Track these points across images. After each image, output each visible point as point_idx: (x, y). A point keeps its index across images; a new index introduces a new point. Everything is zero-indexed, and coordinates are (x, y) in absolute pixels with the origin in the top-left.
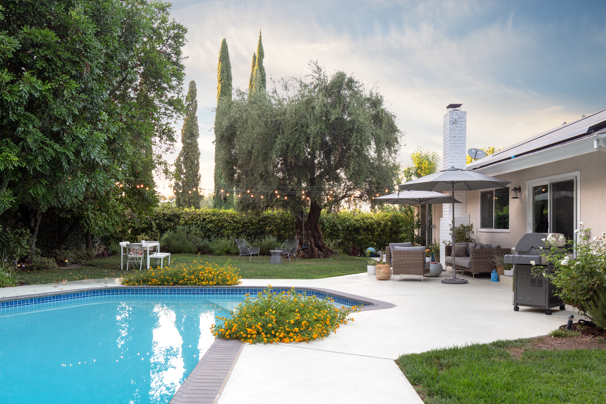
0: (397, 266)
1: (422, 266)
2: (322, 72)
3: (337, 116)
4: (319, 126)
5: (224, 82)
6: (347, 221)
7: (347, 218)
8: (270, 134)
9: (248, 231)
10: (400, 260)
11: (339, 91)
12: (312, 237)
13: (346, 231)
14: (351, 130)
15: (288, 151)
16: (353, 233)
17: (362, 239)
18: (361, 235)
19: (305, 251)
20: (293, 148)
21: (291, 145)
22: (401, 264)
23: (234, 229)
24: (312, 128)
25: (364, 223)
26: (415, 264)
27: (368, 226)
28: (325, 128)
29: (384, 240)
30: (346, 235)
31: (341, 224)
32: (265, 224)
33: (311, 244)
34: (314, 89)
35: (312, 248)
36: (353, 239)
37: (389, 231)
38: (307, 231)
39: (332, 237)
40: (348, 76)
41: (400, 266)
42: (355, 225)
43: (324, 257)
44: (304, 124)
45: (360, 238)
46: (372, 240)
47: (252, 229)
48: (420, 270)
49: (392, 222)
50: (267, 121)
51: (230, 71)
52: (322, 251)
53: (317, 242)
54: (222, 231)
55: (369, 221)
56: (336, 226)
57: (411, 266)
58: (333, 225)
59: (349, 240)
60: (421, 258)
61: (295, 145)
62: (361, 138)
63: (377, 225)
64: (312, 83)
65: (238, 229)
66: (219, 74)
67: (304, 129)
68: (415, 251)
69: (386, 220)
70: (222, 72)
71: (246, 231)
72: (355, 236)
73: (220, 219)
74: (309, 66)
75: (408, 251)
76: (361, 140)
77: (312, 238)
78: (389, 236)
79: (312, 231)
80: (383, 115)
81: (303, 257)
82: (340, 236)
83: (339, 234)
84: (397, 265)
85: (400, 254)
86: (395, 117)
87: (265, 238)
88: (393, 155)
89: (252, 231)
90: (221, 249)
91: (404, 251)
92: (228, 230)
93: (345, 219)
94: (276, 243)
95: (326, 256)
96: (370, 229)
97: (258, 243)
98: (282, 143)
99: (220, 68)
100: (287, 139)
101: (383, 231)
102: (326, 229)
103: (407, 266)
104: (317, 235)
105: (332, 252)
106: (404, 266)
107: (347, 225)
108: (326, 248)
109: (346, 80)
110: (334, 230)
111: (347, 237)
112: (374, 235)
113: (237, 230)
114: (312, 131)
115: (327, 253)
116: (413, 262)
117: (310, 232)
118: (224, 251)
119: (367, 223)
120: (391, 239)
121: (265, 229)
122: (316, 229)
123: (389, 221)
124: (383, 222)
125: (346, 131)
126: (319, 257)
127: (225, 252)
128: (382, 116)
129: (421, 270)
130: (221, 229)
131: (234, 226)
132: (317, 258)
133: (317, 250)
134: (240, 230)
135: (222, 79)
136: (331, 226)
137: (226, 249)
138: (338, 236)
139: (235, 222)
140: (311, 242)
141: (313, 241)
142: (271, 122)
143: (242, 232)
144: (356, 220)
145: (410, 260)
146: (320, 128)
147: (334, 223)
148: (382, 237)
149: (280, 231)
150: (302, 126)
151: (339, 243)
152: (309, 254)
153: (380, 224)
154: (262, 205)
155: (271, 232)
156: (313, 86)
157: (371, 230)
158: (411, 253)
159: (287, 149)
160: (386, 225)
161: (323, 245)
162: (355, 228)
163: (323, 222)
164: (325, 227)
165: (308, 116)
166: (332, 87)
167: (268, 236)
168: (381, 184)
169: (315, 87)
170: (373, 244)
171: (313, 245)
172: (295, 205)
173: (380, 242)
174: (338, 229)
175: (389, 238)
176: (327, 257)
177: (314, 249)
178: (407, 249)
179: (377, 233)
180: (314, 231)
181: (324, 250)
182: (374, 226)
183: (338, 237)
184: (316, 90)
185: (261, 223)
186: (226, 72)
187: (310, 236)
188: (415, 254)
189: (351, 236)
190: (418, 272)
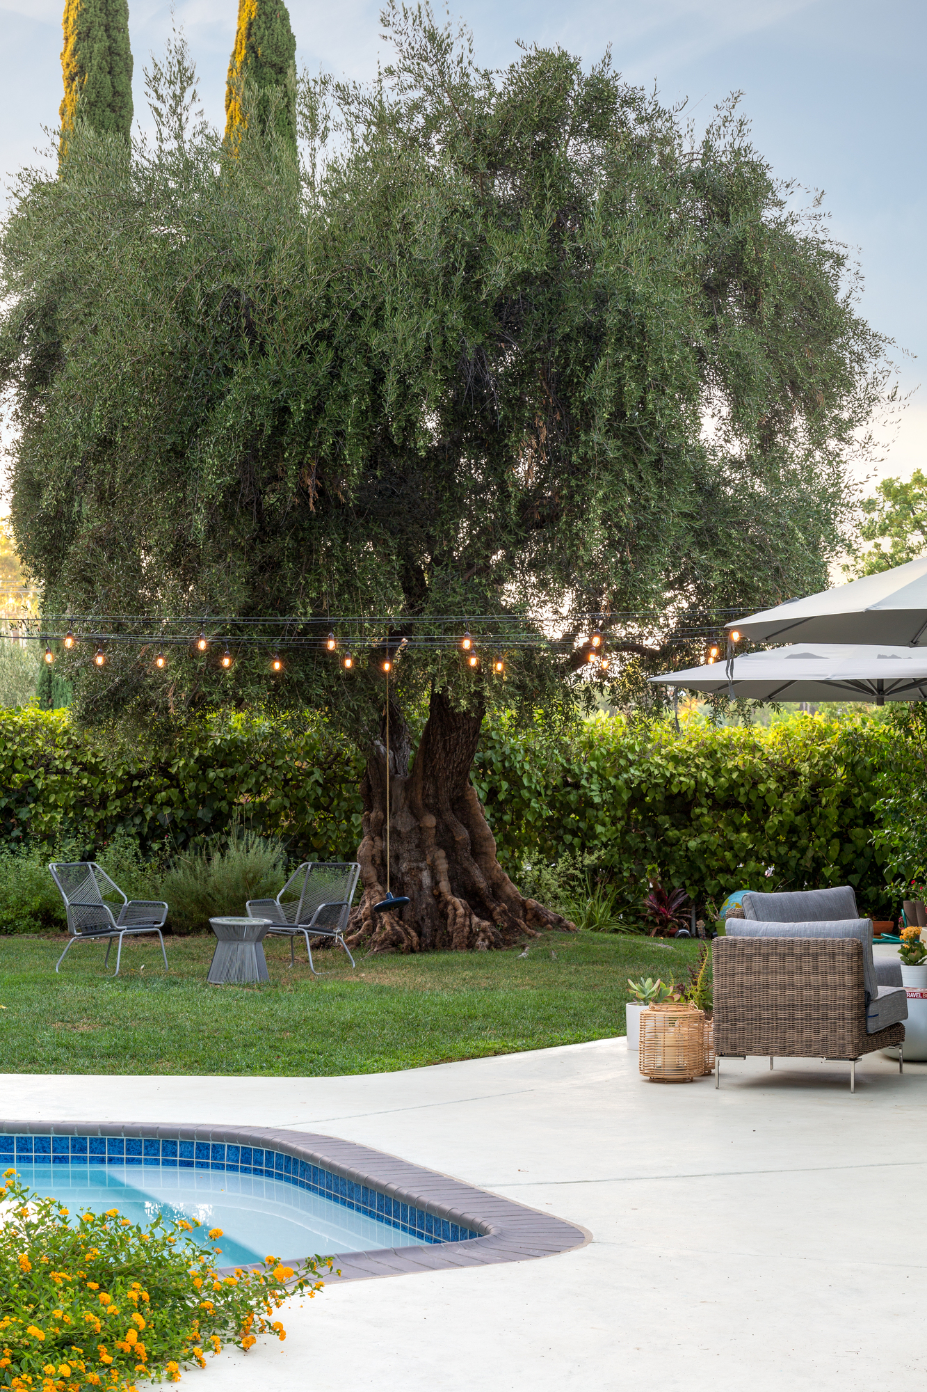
0: (732, 1016)
1: (848, 1014)
2: (451, 58)
3: (520, 266)
4: (430, 317)
5: (94, 84)
6: (631, 763)
7: (631, 748)
8: (202, 356)
9: (149, 812)
10: (749, 988)
11: (544, 147)
12: (440, 845)
13: (628, 811)
14: (594, 335)
15: (285, 440)
16: (664, 820)
17: (704, 850)
18: (699, 831)
19: (408, 914)
20: (309, 422)
21: (299, 408)
22: (751, 1008)
23: (81, 803)
24: (398, 325)
25: (717, 773)
26: (817, 1008)
27: (733, 785)
28: (460, 324)
29: (810, 854)
30: (625, 832)
31: (602, 777)
32: (234, 778)
33: (436, 883)
34: (428, 137)
35: (438, 897)
36: (659, 849)
37: (833, 813)
38: (417, 817)
39: (559, 839)
40: (586, 70)
41: (748, 1015)
42: (669, 781)
43: (494, 945)
44: (364, 305)
45: (692, 844)
46: (750, 854)
47: (169, 803)
48: (839, 1033)
49: (852, 767)
50: (187, 292)
51: (124, 29)
52: (486, 914)
53: (466, 872)
54: (24, 814)
55: (738, 761)
56: (577, 786)
57: (798, 1014)
58: (566, 784)
59: (640, 855)
60: (847, 979)
61: (318, 409)
62: (640, 370)
63: (780, 779)
64: (416, 107)
65: (103, 805)
66: (71, 47)
67: (362, 331)
68: (816, 943)
69: (824, 756)
70: (84, 36)
71: (141, 812)
72: (673, 833)
73: (14, 758)
74: (388, 31)
75: (784, 943)
76: (640, 381)
77: (442, 853)
78: (835, 835)
79: (438, 814)
80: (766, 256)
81: (395, 945)
82: (595, 837)
83: (592, 828)
84: (734, 1009)
85: (750, 956)
86: (839, 261)
87: (224, 847)
88: (832, 444)
89: (167, 811)
90: (12, 898)
91: (767, 943)
92: (55, 807)
93: (620, 753)
94: (280, 871)
95: (504, 940)
96: (742, 800)
97: (193, 869)
98: (253, 400)
99: (73, 15)
100: (276, 383)
101: (805, 808)
102: (527, 804)
103: (781, 1014)
104: (463, 834)
105: (537, 919)
106: (765, 1014)
107: (628, 782)
108: (508, 899)
109: (576, 89)
110: (566, 808)
111: (633, 839)
112: (762, 829)
113: (97, 809)
114: (395, 340)
115: (514, 925)
116: (809, 998)
117: (430, 821)
118: (27, 909)
119: (730, 771)
120: (849, 848)
121: (231, 804)
122: (460, 804)
123: (838, 760)
124: (805, 768)
125: (567, 338)
126: (471, 946)
127: (34, 915)
128: (759, 261)
129: (847, 1034)
130: (21, 802)
131: (84, 788)
132: (459, 947)
133: (461, 911)
134: (114, 808)
135: (81, 70)
136: (556, 788)
137: (36, 903)
138: (590, 834)
139: (85, 767)
140: (433, 869)
141: (443, 865)
142: (210, 299)
143: (120, 818)
144: (675, 759)
145: (792, 986)
146: (441, 327)
147: (568, 771)
148: (804, 842)
149: (304, 811)
150: (356, 318)
151: (594, 870)
152: (427, 930)
153: (795, 774)
154: (171, 699)
155: (262, 819)
156: (419, 120)
157: (749, 806)
158: (797, 951)
159: (279, 429)
160: (820, 782)
161: (496, 889)
162: (670, 798)
163: (512, 768)
164: (525, 794)
165: (381, 270)
166: (506, 125)
167: (240, 837)
168: (757, 589)
169: (432, 123)
170: (759, 874)
171: (444, 886)
172: (335, 694)
173: (793, 863)
174: (590, 803)
175: (836, 842)
176: (508, 943)
177: (447, 903)
178: (785, 933)
179: (775, 820)
180: (450, 817)
181: (498, 909)
182: (762, 787)
183: (586, 840)
184: (434, 138)
185: (212, 774)
186: (99, 33)
187: (431, 841)
188: (816, 956)
189: (655, 836)
190: (832, 1048)
